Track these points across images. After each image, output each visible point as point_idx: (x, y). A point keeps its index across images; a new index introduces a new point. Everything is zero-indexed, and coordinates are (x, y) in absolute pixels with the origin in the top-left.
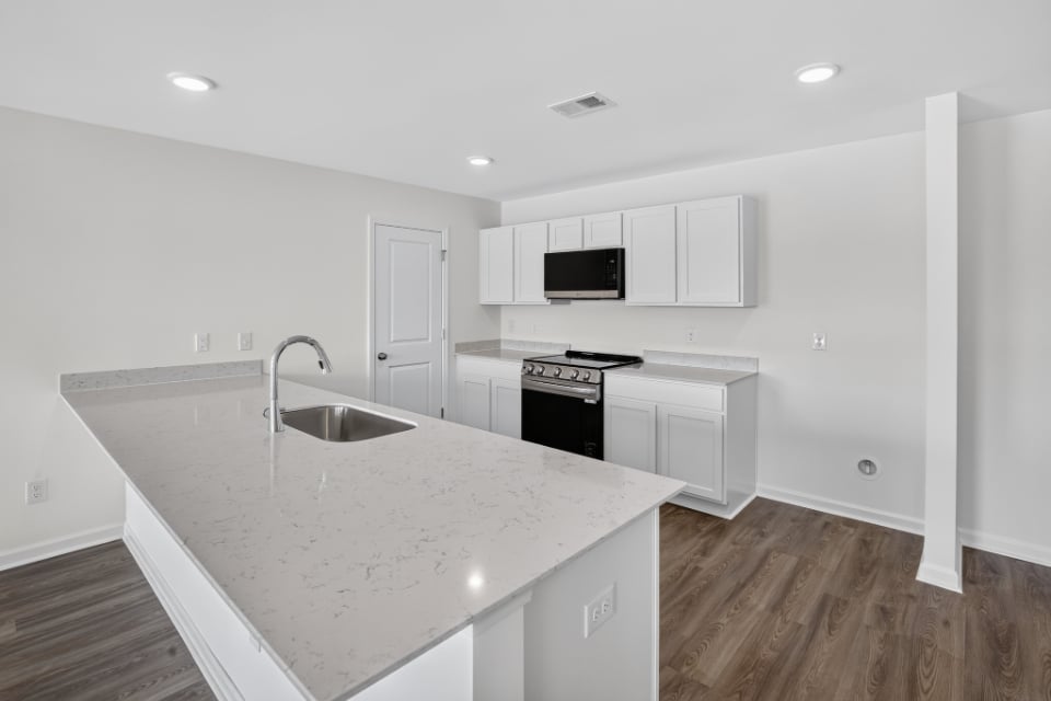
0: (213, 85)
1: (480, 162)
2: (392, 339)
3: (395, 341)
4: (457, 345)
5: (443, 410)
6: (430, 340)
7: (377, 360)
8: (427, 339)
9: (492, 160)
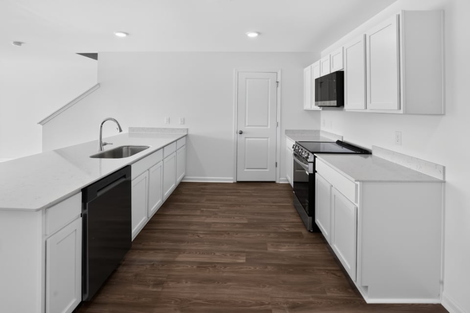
0: (127, 34)
1: (253, 35)
2: (247, 125)
3: (248, 126)
4: (286, 131)
5: (276, 163)
6: (269, 127)
7: (238, 134)
8: (267, 126)
9: (259, 33)
